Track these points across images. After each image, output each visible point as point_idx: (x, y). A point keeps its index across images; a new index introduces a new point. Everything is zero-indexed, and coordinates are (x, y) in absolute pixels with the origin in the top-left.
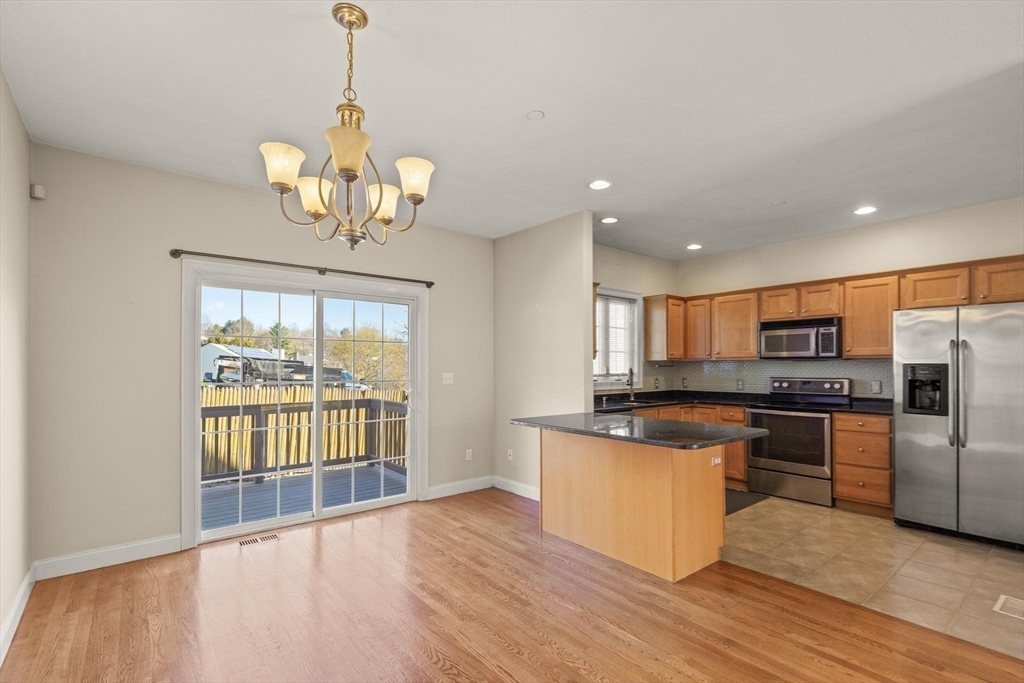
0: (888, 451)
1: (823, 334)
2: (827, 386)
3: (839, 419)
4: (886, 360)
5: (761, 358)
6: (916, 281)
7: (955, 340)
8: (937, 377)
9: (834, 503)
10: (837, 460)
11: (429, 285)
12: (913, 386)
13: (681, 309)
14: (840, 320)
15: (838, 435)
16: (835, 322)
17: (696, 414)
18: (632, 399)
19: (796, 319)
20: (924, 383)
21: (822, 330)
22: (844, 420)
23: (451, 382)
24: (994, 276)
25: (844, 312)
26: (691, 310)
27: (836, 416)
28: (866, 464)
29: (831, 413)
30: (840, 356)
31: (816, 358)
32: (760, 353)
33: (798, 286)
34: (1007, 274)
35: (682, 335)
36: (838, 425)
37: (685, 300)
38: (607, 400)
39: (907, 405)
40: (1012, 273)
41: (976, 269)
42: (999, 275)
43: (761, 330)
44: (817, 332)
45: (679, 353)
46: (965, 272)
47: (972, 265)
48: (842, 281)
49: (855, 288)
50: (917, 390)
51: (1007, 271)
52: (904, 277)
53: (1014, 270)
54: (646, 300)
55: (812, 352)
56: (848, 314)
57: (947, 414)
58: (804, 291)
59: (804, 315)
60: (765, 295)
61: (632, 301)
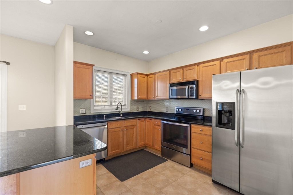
0: (211, 144)
1: (191, 88)
2: (195, 111)
3: (193, 127)
4: (210, 99)
5: (170, 99)
6: (227, 62)
7: (239, 89)
8: (230, 109)
9: (192, 166)
10: (192, 146)
11: (8, 63)
12: (220, 113)
13: (145, 79)
14: (198, 82)
15: (193, 134)
16: (195, 83)
17: (146, 122)
18: (121, 115)
19: (183, 82)
20: (226, 112)
21: (190, 86)
22: (195, 128)
23: (25, 109)
24: (261, 58)
25: (199, 78)
26: (149, 79)
27: (192, 125)
28: (204, 150)
29: (190, 124)
30: (197, 97)
31: (188, 99)
32: (169, 97)
33: (182, 68)
34: (267, 56)
35: (145, 90)
36: (193, 130)
37: (147, 75)
38: (105, 116)
39: (217, 123)
40: (270, 56)
41: (253, 55)
42: (263, 57)
43: (170, 87)
44: (188, 87)
45: (144, 96)
46: (248, 56)
47: (251, 53)
48: (198, 64)
49: (203, 67)
50: (223, 115)
51: (267, 55)
52: (222, 61)
53: (270, 54)
54: (131, 75)
55: (187, 96)
56: (200, 79)
57: (234, 129)
58: (185, 69)
59: (185, 80)
60: (172, 71)
61: (125, 75)
